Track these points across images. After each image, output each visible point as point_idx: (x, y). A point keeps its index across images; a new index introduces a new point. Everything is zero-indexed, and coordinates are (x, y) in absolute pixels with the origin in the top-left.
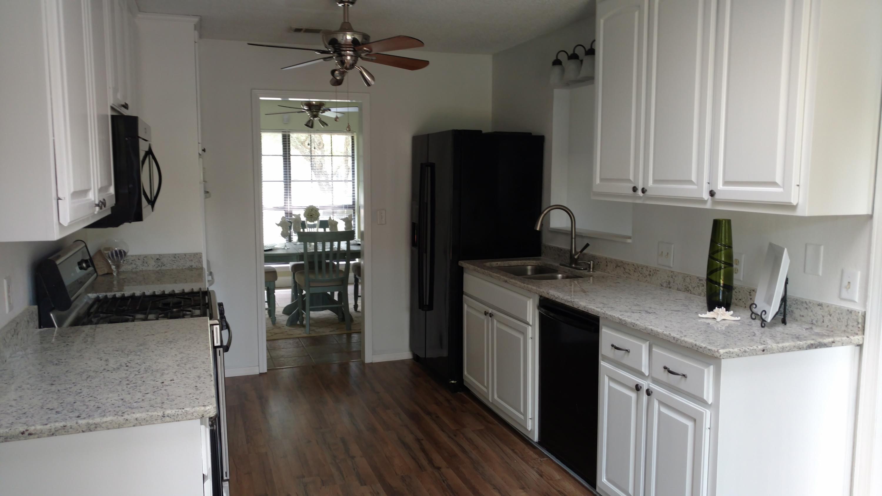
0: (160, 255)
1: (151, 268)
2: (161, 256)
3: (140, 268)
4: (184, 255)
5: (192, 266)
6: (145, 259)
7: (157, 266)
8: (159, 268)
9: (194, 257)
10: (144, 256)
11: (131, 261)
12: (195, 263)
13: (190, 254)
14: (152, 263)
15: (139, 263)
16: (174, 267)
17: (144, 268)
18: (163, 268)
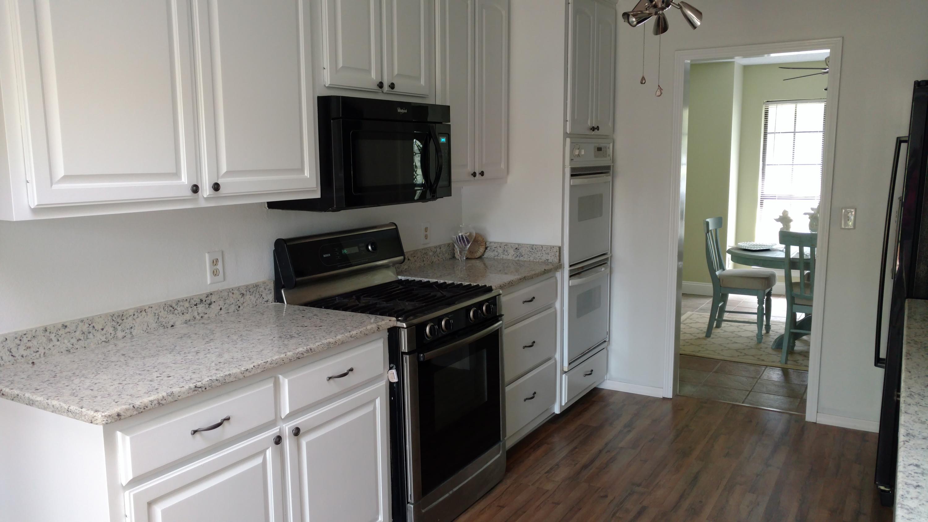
0: (519, 244)
1: (510, 257)
2: (520, 246)
3: (501, 256)
4: (541, 246)
5: (548, 260)
6: (505, 246)
7: (515, 255)
8: (518, 258)
9: (550, 250)
10: (505, 244)
11: (493, 249)
12: (551, 257)
13: (546, 247)
14: (511, 252)
15: (500, 250)
16: (532, 259)
17: (505, 257)
18: (521, 258)
